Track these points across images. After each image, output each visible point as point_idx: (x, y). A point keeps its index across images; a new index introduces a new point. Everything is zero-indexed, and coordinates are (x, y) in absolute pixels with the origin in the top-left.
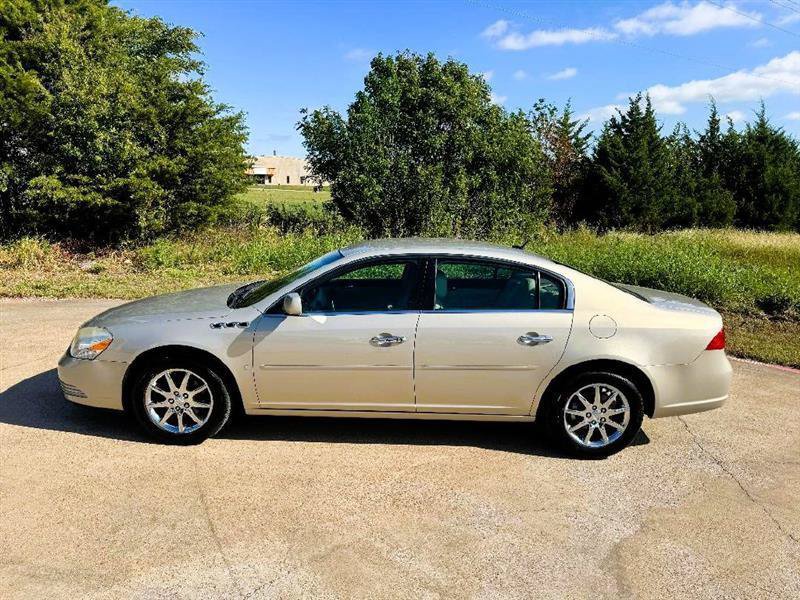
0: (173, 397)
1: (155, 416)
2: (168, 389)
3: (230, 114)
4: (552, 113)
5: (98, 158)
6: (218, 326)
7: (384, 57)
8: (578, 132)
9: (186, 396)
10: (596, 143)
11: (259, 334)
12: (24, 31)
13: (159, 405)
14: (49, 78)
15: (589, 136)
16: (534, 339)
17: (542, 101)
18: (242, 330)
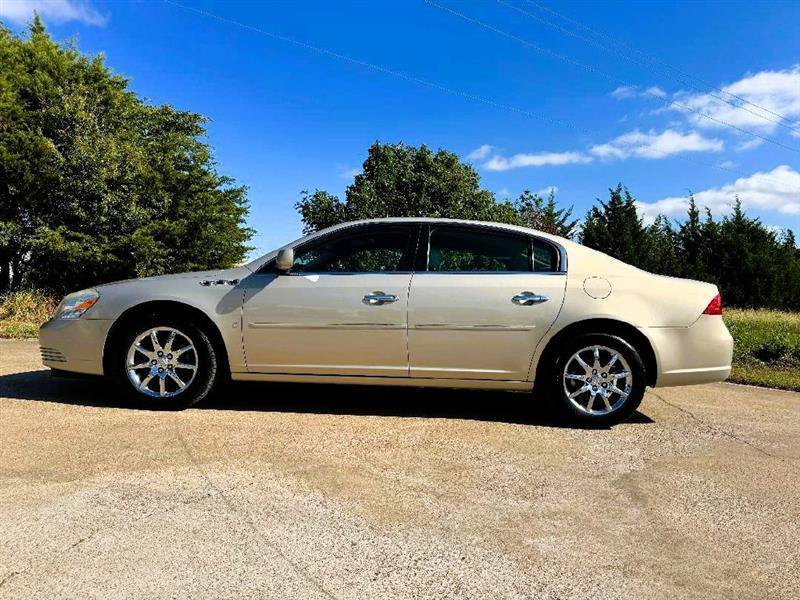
0: (156, 357)
1: (136, 378)
2: (151, 349)
3: (232, 186)
4: (537, 203)
5: (103, 219)
6: (207, 284)
7: (381, 145)
8: (563, 221)
9: (170, 357)
10: (582, 230)
11: (249, 291)
12: (43, 102)
13: (140, 366)
14: (66, 146)
15: (573, 224)
16: (530, 299)
17: (527, 192)
18: (233, 287)
